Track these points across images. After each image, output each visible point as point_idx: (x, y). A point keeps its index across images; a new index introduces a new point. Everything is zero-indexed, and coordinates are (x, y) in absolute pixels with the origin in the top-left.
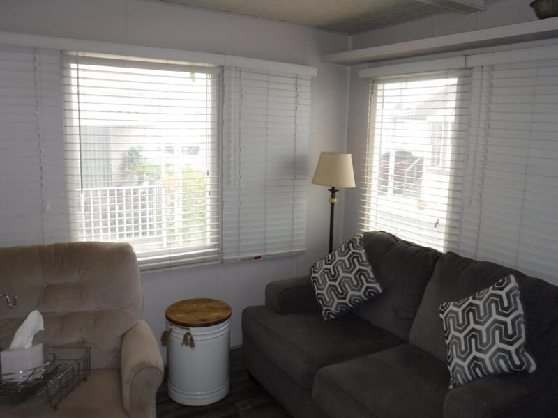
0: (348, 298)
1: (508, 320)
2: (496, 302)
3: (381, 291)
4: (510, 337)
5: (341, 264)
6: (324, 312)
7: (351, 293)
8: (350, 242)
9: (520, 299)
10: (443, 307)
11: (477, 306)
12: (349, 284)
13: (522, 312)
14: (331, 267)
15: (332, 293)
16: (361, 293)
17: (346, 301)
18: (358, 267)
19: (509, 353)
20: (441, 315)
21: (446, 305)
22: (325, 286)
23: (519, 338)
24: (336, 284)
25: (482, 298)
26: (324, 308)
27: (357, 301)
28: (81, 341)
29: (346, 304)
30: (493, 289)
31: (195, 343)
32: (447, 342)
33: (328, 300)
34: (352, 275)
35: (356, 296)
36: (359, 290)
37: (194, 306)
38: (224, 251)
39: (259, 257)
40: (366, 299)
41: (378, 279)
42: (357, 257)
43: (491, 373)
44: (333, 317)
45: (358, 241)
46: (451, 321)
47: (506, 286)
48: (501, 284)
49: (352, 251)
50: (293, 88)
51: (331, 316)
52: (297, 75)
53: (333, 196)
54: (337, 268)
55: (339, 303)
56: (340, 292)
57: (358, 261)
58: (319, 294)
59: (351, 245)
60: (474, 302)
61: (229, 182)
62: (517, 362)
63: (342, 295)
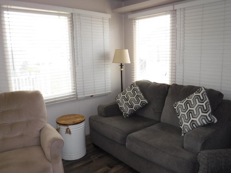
0: (134, 107)
1: (204, 104)
2: (198, 98)
3: (147, 103)
4: (206, 110)
5: (129, 94)
6: (124, 114)
7: (135, 105)
8: (132, 85)
9: (207, 96)
10: (175, 104)
11: (190, 101)
12: (134, 102)
13: (208, 101)
14: (125, 95)
15: (127, 106)
16: (139, 104)
17: (133, 109)
18: (137, 94)
19: (206, 116)
20: (175, 107)
21: (177, 103)
22: (123, 104)
23: (209, 110)
24: (128, 102)
25: (192, 98)
26: (124, 113)
27: (138, 108)
28: (21, 135)
29: (133, 110)
30: (196, 94)
31: (71, 132)
32: (179, 117)
33: (125, 109)
34: (134, 98)
35: (138, 106)
36: (138, 103)
37: (68, 117)
38: (78, 94)
39: (93, 96)
40: (141, 107)
41: (146, 98)
42: (136, 90)
43: (200, 126)
44: (128, 116)
45: (135, 84)
46: (180, 109)
47: (201, 92)
48: (198, 91)
49: (133, 88)
50: (102, 23)
51: (127, 115)
52: (103, 18)
53: (121, 68)
54: (128, 95)
55: (130, 110)
56: (130, 105)
57: (136, 91)
58: (121, 107)
59: (132, 86)
60: (189, 100)
61: (78, 64)
62: (210, 120)
63: (131, 106)
